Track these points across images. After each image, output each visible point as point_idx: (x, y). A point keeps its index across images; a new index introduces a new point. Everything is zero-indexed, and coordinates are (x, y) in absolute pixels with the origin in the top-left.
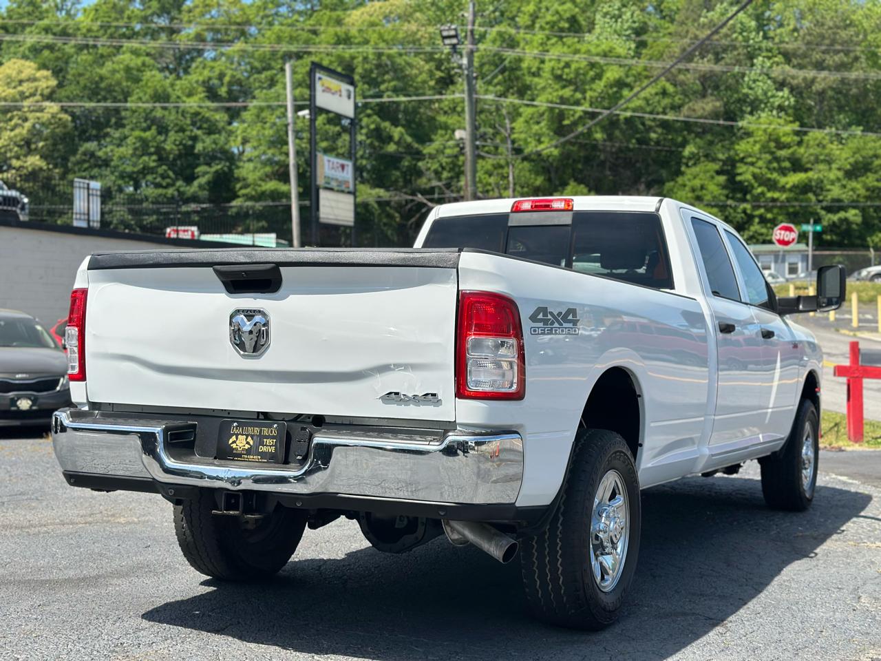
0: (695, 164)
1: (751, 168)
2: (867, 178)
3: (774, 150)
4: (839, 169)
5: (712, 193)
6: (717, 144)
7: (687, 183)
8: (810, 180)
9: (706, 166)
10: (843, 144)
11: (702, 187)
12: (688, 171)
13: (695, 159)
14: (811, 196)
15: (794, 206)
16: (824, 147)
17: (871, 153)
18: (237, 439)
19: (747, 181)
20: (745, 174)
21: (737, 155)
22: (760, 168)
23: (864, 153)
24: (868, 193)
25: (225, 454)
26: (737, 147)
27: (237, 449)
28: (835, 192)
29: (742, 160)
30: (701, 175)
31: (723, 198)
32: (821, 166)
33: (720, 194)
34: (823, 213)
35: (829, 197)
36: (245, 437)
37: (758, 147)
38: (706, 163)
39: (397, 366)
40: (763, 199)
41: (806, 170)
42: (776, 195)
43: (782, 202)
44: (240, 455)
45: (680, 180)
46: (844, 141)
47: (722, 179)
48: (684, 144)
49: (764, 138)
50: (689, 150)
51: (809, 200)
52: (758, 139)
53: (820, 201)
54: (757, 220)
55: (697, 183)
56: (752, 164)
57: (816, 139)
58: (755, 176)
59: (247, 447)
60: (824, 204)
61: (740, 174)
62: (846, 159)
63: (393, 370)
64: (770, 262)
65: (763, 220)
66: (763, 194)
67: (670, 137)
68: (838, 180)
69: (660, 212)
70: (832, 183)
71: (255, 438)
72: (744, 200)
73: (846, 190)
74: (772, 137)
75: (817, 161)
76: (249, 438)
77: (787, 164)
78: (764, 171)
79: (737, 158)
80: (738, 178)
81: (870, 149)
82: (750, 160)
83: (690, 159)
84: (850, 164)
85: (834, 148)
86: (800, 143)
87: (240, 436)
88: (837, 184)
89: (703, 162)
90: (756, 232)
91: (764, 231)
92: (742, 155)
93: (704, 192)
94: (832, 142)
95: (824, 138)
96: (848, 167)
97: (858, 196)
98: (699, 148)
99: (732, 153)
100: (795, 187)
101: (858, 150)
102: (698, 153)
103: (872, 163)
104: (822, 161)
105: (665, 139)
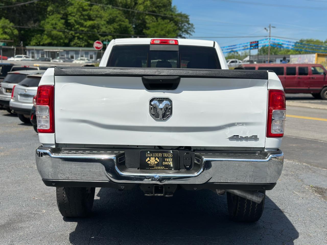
0: (52, 14)
1: (74, 18)
2: (114, 24)
3: (82, 11)
4: (105, 21)
5: (60, 26)
6: (60, 7)
7: (50, 22)
8: (95, 24)
9: (56, 15)
10: (105, 11)
11: (56, 24)
12: (50, 17)
13: (53, 12)
14: (95, 30)
15: (89, 34)
16: (99, 12)
17: (115, 15)
18: (150, 159)
19: (73, 23)
20: (72, 20)
21: (68, 12)
22: (77, 18)
23: (113, 15)
24: (115, 30)
25: (144, 166)
26: (68, 9)
27: (151, 164)
28: (104, 29)
29: (70, 14)
30: (55, 19)
31: (64, 29)
32: (99, 19)
33: (63, 27)
34: (100, 36)
35: (102, 31)
36: (154, 158)
37: (75, 10)
38: (56, 14)
39: (238, 124)
40: (78, 30)
41: (93, 20)
42: (83, 29)
43: (85, 31)
44: (153, 167)
45: (47, 20)
46: (105, 10)
47: (63, 21)
48: (47, 6)
49: (78, 6)
50: (49, 8)
51: (95, 32)
52: (75, 6)
53: (98, 32)
54: (76, 38)
55: (54, 22)
56: (74, 16)
57: (96, 9)
58: (75, 21)
59: (156, 162)
60: (100, 33)
61: (70, 20)
62: (107, 17)
63: (236, 125)
64: (83, 54)
65: (79, 38)
66: (78, 28)
67: (42, 3)
68: (105, 24)
69: (215, 47)
70: (103, 25)
71: (160, 158)
72: (71, 30)
73: (107, 29)
74: (81, 6)
75: (97, 17)
76: (157, 159)
77: (86, 17)
78: (79, 19)
79: (68, 13)
80: (69, 21)
81: (115, 14)
82: (73, 14)
83: (50, 12)
84: (108, 19)
85: (102, 13)
86: (90, 10)
87: (151, 158)
88: (104, 26)
89: (55, 14)
90: (76, 42)
91: (79, 42)
92: (70, 12)
93: (57, 26)
94: (101, 10)
95: (98, 8)
96: (108, 20)
97: (111, 31)
98: (54, 8)
99: (66, 11)
100: (90, 26)
101: (110, 14)
102: (53, 10)
103: (115, 19)
104: (99, 17)
105: (40, 3)
